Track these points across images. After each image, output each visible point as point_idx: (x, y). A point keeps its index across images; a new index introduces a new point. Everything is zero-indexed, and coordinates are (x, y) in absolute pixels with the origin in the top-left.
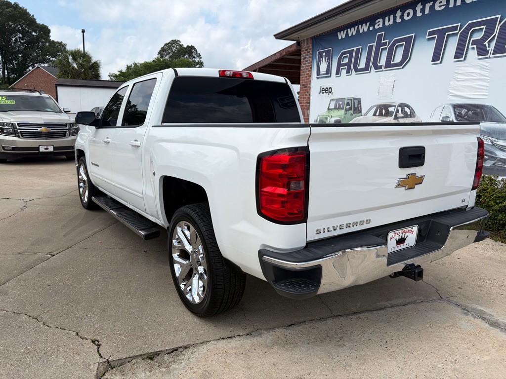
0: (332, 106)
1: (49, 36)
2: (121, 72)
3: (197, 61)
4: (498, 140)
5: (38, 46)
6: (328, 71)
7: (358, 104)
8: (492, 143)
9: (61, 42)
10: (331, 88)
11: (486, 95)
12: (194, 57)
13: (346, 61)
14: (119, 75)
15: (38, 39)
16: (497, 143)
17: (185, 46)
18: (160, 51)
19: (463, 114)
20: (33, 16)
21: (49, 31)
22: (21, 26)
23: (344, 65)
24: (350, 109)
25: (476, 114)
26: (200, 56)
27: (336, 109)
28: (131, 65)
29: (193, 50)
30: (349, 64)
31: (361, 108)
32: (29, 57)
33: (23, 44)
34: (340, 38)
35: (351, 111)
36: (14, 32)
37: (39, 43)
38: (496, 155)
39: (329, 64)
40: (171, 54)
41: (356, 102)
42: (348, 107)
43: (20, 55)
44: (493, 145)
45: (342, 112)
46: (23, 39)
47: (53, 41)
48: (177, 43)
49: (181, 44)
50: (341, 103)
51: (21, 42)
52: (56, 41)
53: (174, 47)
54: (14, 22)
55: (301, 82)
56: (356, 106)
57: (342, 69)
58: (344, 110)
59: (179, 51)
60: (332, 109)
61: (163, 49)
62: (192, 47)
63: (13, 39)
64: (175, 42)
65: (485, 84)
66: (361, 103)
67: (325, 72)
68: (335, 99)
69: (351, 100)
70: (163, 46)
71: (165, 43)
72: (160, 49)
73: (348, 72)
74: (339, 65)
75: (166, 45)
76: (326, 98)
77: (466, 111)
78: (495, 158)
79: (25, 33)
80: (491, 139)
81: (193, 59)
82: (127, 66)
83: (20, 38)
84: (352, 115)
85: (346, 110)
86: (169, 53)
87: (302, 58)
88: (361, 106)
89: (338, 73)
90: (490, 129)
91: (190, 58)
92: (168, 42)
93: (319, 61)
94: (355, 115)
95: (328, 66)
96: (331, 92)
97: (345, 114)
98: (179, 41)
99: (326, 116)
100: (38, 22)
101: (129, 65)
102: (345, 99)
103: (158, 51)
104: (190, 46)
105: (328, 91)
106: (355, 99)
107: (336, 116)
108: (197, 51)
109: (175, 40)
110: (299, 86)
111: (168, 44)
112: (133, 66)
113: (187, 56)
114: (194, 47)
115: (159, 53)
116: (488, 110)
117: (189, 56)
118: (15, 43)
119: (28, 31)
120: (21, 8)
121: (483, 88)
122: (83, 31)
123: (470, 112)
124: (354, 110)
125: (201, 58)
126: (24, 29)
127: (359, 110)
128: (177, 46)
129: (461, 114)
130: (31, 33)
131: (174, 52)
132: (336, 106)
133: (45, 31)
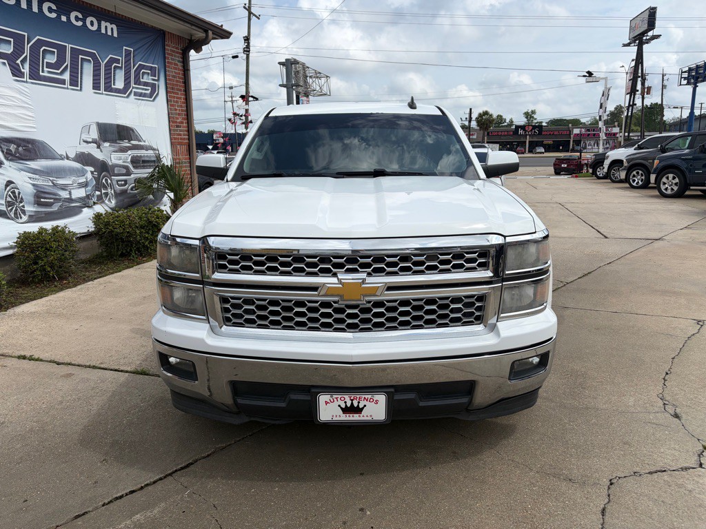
4: (58, 180)
8: (53, 183)
11: (34, 128)
16: (58, 182)
19: (13, 151)
25: (27, 150)
38: (60, 196)
44: (55, 185)
65: (30, 114)
77: (15, 146)
78: (60, 200)
80: (51, 179)
90: (47, 168)
116: (40, 146)
121: (29, 118)
123: (20, 149)
129: (11, 151)
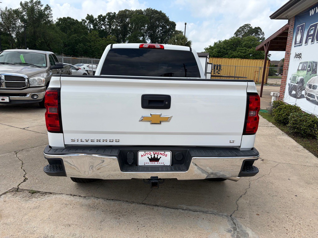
0: (300, 68)
1: (175, 28)
2: (210, 46)
3: (260, 37)
5: (169, 34)
6: (301, 41)
7: (315, 67)
9: (181, 31)
10: (301, 54)
12: (259, 35)
13: (312, 32)
14: (209, 48)
15: (169, 29)
17: (253, 28)
18: (236, 32)
20: (168, 17)
21: (175, 25)
22: (162, 23)
23: (311, 35)
24: (310, 70)
26: (264, 33)
27: (302, 70)
28: (217, 42)
29: (259, 30)
30: (313, 35)
31: (317, 70)
32: (164, 40)
33: (162, 33)
34: (311, 15)
35: (311, 72)
36: (158, 26)
37: (169, 32)
39: (302, 35)
40: (243, 34)
41: (314, 64)
42: (309, 69)
43: (159, 39)
45: (305, 72)
46: (162, 30)
47: (177, 30)
48: (248, 26)
49: (251, 26)
50: (305, 65)
51: (161, 32)
52: (178, 30)
53: (246, 29)
54: (158, 21)
55: (286, 49)
56: (314, 68)
57: (309, 39)
58: (306, 71)
59: (249, 31)
60: (300, 70)
61: (238, 31)
62: (259, 28)
63: (157, 30)
64: (247, 25)
66: (317, 66)
67: (299, 42)
68: (302, 63)
69: (312, 63)
70: (238, 29)
71: (240, 27)
72: (236, 31)
73: (312, 41)
74: (308, 36)
75: (240, 28)
76: (298, 61)
79: (163, 27)
81: (259, 36)
82: (215, 42)
83: (161, 30)
84: (310, 75)
85: (308, 71)
86: (242, 33)
87: (289, 32)
88: (317, 68)
89: (306, 42)
91: (256, 36)
92: (242, 26)
93: (297, 34)
94: (312, 75)
95: (301, 37)
96: (300, 57)
97: (307, 74)
98: (250, 25)
99: (295, 76)
100: (170, 20)
101: (216, 42)
102: (308, 62)
103: (235, 32)
104: (257, 27)
105: (299, 56)
106: (314, 62)
107: (301, 76)
108: (261, 31)
109: (247, 24)
110: (285, 52)
111: (242, 27)
112: (218, 42)
113: (254, 34)
114: (260, 28)
115: (235, 33)
117: (256, 34)
118: (158, 33)
119: (165, 26)
120: (162, 13)
122: (186, 24)
124: (312, 71)
125: (264, 35)
126: (163, 24)
127: (315, 71)
128: (248, 28)
130: (166, 27)
131: (245, 32)
132: (302, 68)
133: (173, 25)
